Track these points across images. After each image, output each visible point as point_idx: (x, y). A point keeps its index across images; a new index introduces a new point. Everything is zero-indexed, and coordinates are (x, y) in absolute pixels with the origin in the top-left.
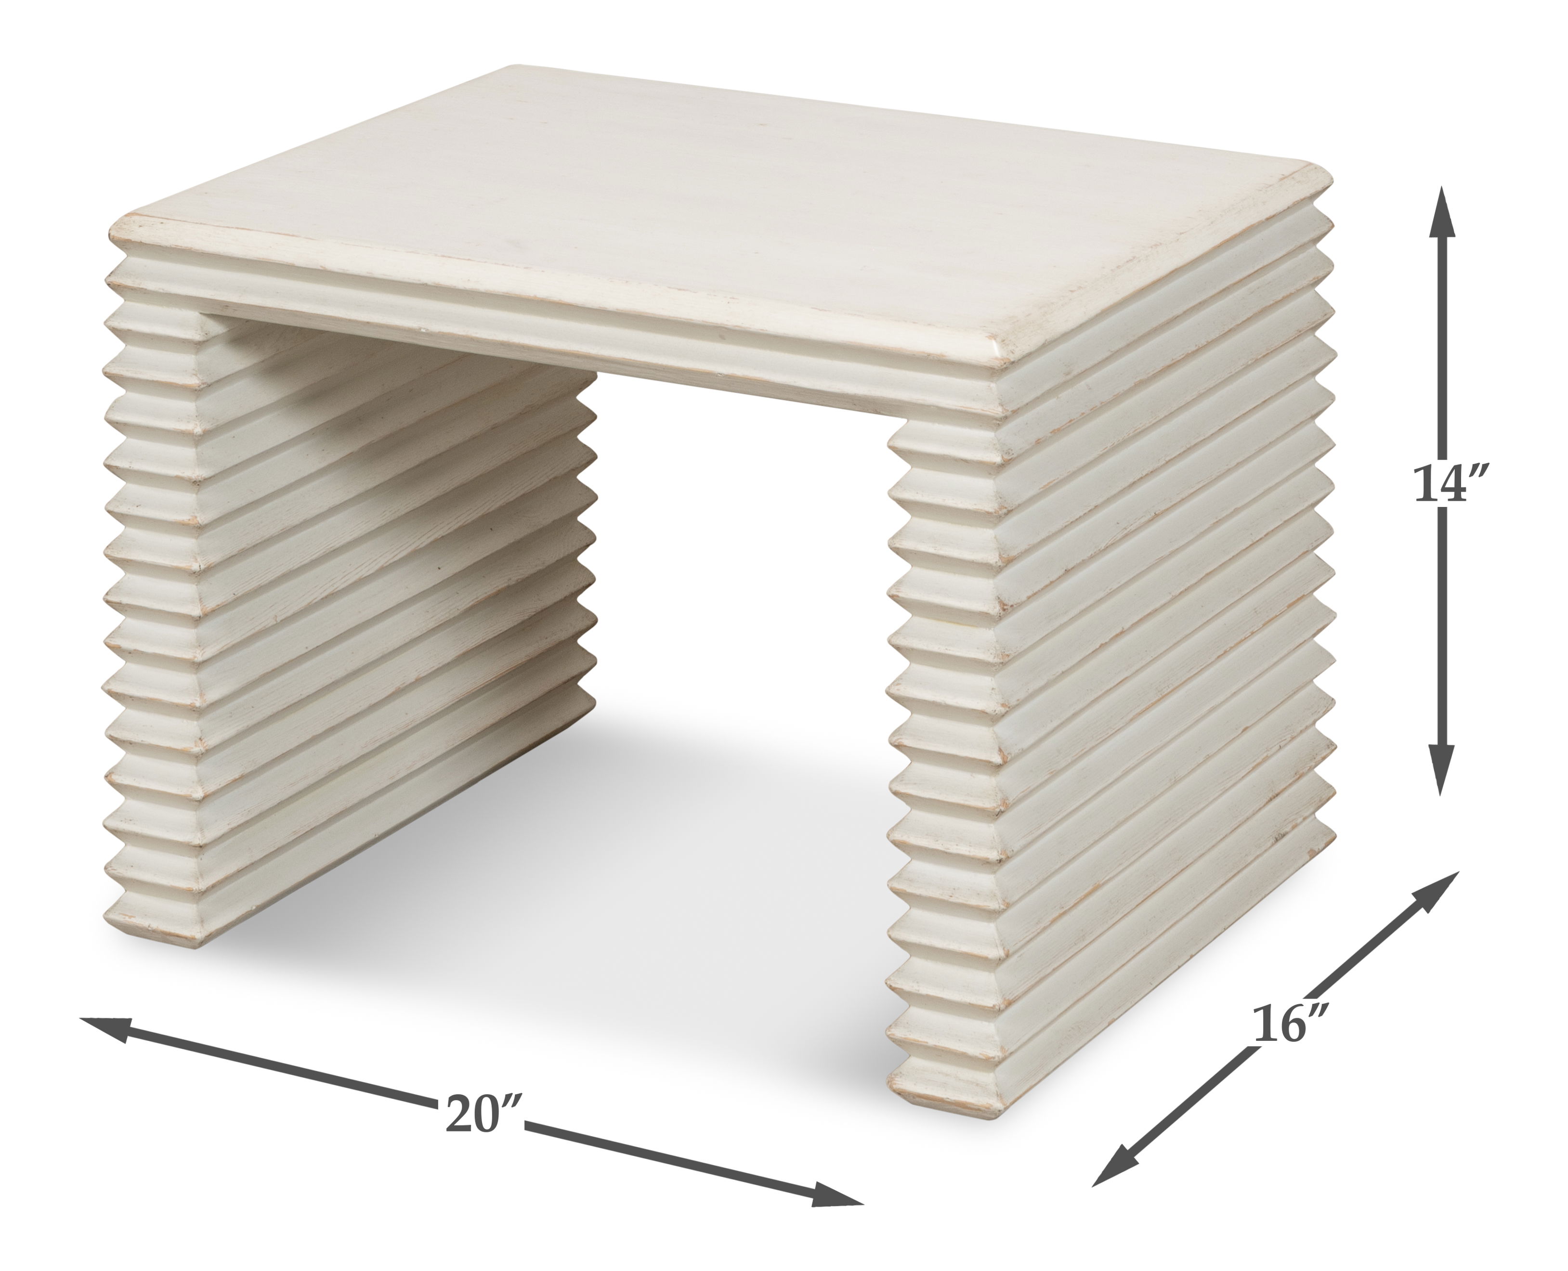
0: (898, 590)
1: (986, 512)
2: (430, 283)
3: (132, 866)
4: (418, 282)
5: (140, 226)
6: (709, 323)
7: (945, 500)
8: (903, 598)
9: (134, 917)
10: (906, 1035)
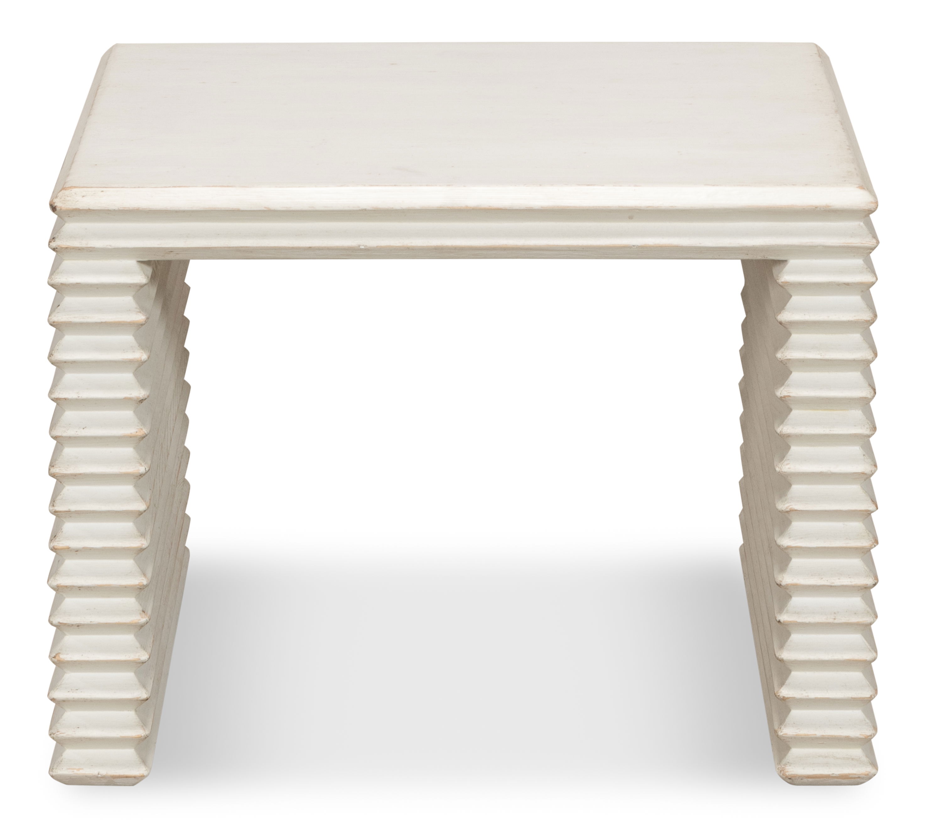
0: (788, 392)
1: (865, 321)
2: (368, 208)
3: (78, 728)
4: (358, 209)
5: (83, 196)
6: (625, 207)
7: (829, 316)
8: (794, 397)
9: (82, 769)
10: (797, 733)
